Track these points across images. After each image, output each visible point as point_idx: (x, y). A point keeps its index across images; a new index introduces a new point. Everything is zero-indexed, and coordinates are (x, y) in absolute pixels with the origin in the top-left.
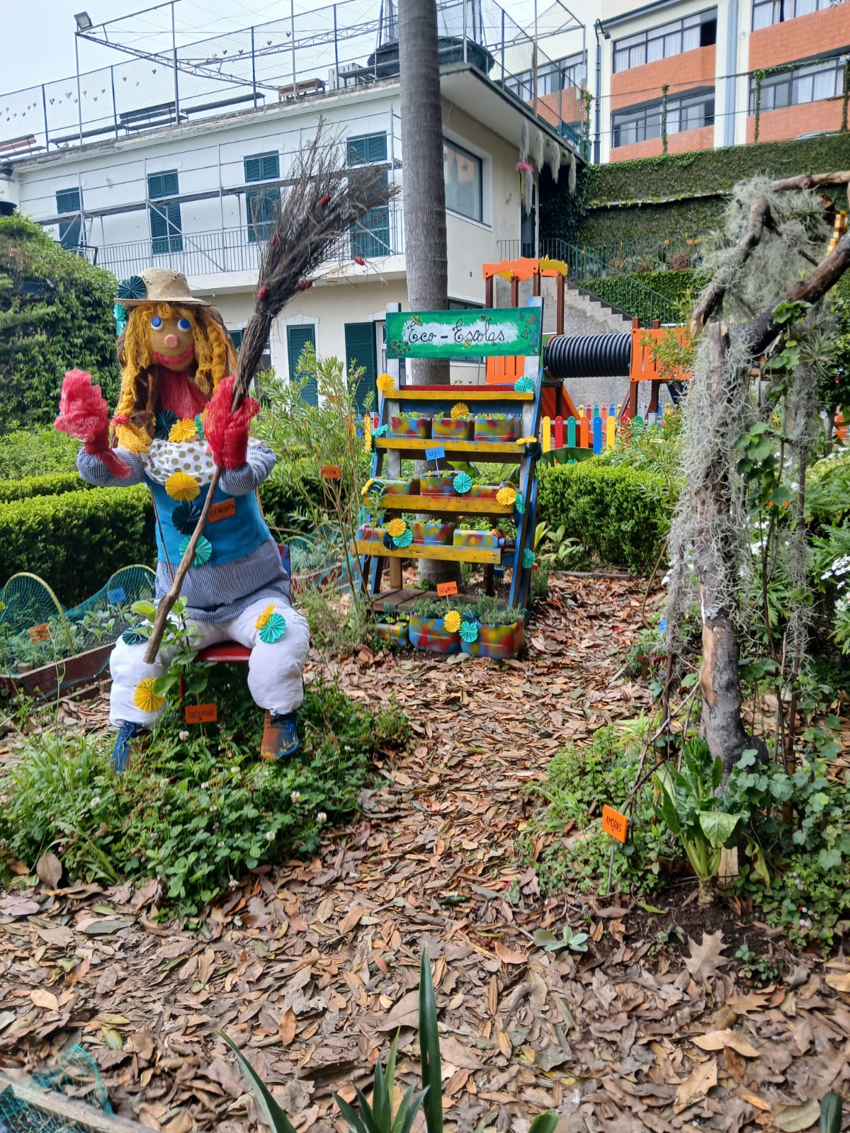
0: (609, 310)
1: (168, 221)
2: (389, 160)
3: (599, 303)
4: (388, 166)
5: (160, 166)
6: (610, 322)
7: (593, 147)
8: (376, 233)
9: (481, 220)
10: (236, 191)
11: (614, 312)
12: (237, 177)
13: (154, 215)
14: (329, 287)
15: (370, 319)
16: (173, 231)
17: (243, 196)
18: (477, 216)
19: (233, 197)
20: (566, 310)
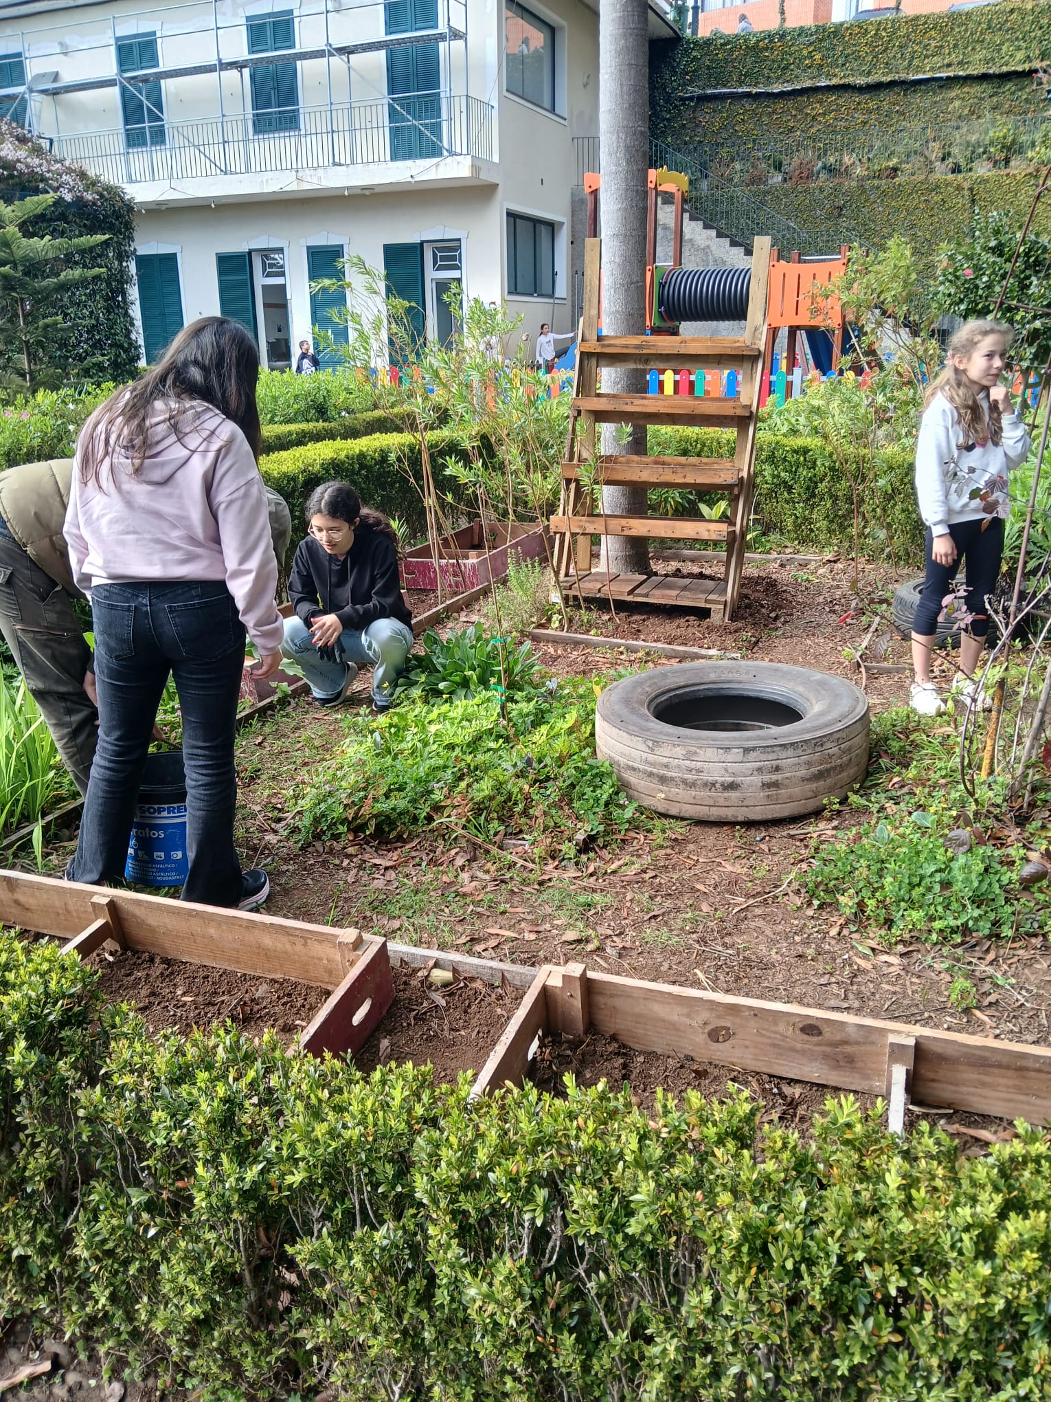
0: (713, 233)
1: (145, 102)
2: (442, 28)
3: (700, 224)
4: (442, 37)
5: (131, 25)
6: (714, 248)
7: (690, 13)
8: (426, 126)
9: (553, 110)
10: (238, 65)
11: (719, 235)
12: (237, 46)
13: (124, 94)
14: (364, 196)
15: (416, 239)
16: (154, 117)
17: (246, 72)
18: (547, 104)
19: (235, 73)
20: (659, 231)
